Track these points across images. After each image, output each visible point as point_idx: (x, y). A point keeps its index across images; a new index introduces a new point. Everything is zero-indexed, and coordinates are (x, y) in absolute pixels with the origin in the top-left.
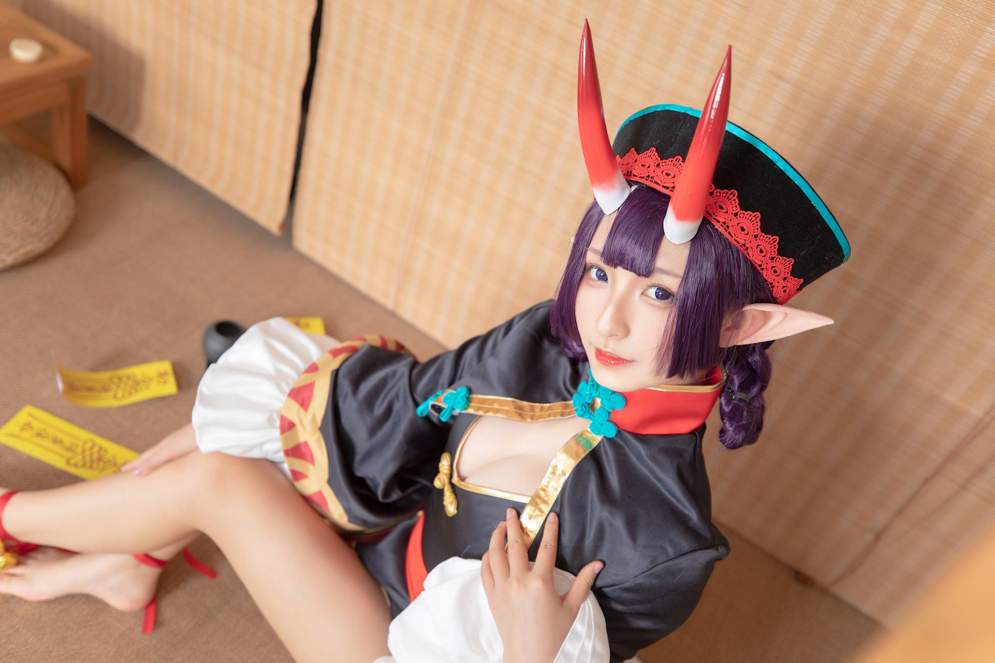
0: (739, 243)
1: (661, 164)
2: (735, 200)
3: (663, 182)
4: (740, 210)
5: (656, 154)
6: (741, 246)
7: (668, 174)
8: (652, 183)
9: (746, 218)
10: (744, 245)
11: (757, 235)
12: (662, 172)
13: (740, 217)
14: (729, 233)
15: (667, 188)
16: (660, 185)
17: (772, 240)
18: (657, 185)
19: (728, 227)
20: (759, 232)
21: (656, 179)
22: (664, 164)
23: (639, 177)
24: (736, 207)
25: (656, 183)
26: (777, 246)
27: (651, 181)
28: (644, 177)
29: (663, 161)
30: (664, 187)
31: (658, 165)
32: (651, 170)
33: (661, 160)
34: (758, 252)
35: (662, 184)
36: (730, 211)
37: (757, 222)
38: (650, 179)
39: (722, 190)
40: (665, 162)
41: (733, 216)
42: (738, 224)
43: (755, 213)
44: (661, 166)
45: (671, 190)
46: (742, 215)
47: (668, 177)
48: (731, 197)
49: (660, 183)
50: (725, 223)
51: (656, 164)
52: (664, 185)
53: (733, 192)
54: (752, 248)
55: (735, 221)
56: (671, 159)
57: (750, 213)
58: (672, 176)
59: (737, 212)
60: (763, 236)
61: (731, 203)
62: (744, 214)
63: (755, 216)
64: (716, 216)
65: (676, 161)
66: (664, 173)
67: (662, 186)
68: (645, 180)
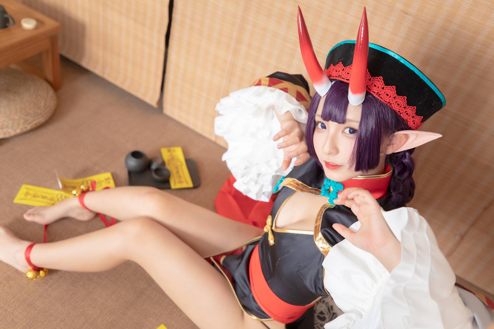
0: (386, 102)
2: (382, 81)
3: (346, 77)
4: (385, 86)
5: (342, 65)
6: (388, 103)
7: (348, 73)
8: (341, 79)
9: (388, 89)
10: (389, 102)
11: (395, 97)
13: (385, 89)
14: (381, 97)
17: (403, 98)
19: (380, 95)
20: (396, 95)
21: (343, 76)
23: (335, 77)
24: (383, 84)
25: (343, 78)
26: (406, 101)
28: (337, 77)
29: (346, 67)
30: (347, 80)
31: (343, 70)
32: (340, 72)
34: (397, 105)
35: (346, 79)
36: (380, 87)
37: (394, 91)
39: (375, 77)
41: (382, 89)
42: (385, 93)
43: (393, 86)
46: (386, 88)
47: (348, 75)
48: (379, 80)
50: (378, 93)
51: (342, 70)
52: (347, 79)
53: (380, 78)
54: (393, 103)
55: (383, 91)
56: (349, 66)
57: (390, 86)
59: (383, 87)
60: (398, 97)
61: (380, 83)
62: (387, 87)
63: (393, 88)
64: (373, 90)
66: (346, 73)
67: (345, 79)
68: (338, 78)
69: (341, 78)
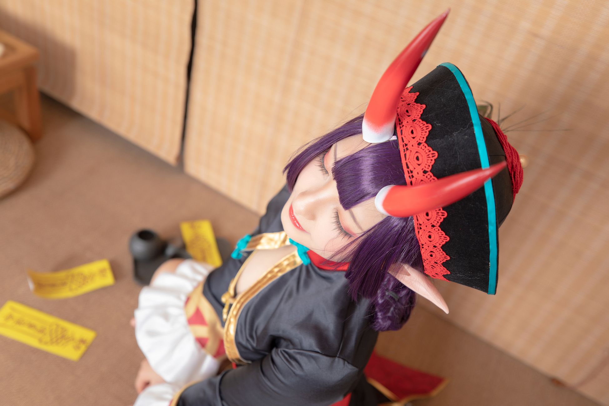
0: (417, 220)
1: (422, 145)
3: (409, 160)
7: (417, 159)
8: (403, 153)
12: (417, 152)
15: (408, 167)
18: (404, 157)
21: (408, 153)
22: (423, 148)
25: (405, 155)
27: (404, 150)
28: (403, 141)
29: (426, 145)
31: (419, 144)
32: (414, 142)
33: (425, 142)
35: (407, 161)
40: (425, 147)
44: (420, 147)
49: (407, 159)
52: (409, 164)
56: (431, 149)
58: (419, 163)
65: (432, 154)
66: (417, 154)
67: (406, 162)
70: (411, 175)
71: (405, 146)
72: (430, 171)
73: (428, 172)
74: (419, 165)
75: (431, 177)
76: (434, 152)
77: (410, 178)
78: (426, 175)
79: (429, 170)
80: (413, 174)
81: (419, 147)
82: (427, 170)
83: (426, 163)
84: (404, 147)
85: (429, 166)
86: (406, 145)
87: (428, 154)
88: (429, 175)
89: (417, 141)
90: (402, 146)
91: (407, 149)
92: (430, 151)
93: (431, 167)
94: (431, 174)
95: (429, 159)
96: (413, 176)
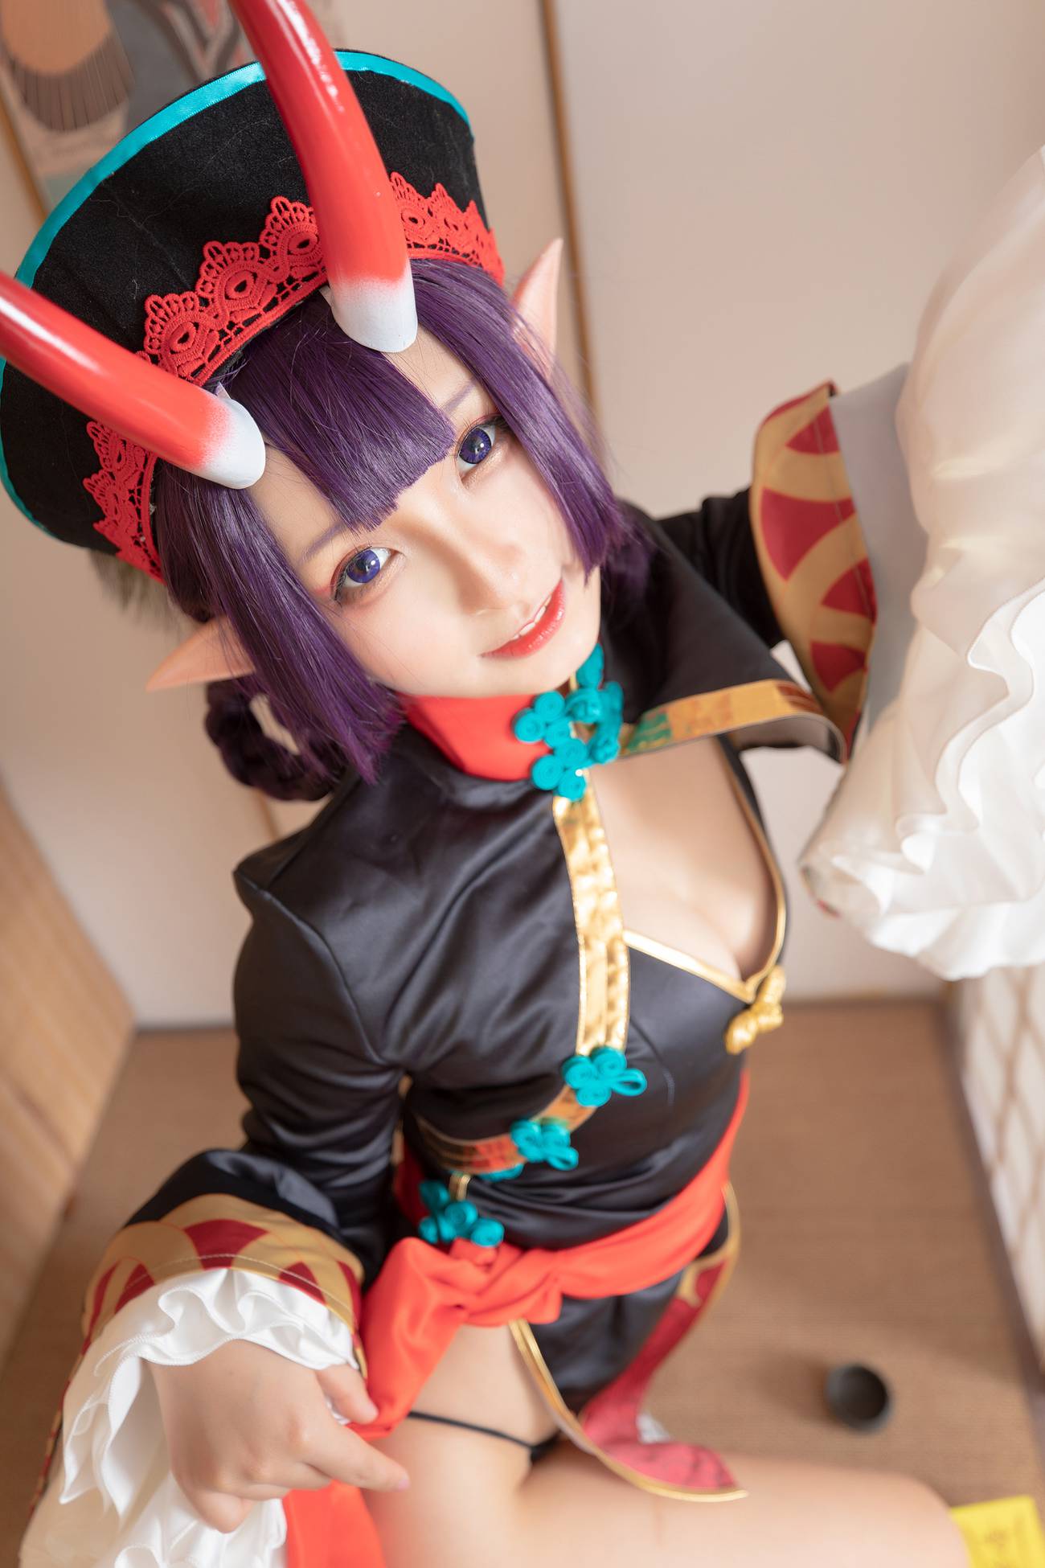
1: (204, 295)
3: (256, 305)
6: (440, 248)
7: (242, 287)
8: (245, 333)
12: (227, 297)
15: (274, 303)
16: (259, 315)
18: (254, 325)
21: (239, 320)
22: (209, 287)
27: (236, 334)
28: (218, 348)
29: (199, 285)
31: (205, 302)
32: (206, 319)
33: (193, 289)
35: (260, 310)
38: (231, 333)
40: (205, 283)
43: (394, 178)
44: (210, 297)
45: (284, 297)
47: (248, 290)
51: (198, 308)
52: (265, 304)
54: (448, 235)
56: (204, 267)
58: (250, 279)
60: (433, 203)
63: (397, 183)
65: (213, 257)
66: (233, 294)
67: (263, 313)
68: (229, 346)
69: (240, 330)
70: (289, 288)
71: (227, 334)
72: (257, 240)
73: (261, 247)
74: (255, 276)
75: (269, 234)
76: (206, 254)
77: (298, 285)
78: (272, 248)
79: (256, 246)
80: (284, 280)
81: (213, 300)
82: (257, 251)
83: (242, 262)
84: (230, 339)
85: (245, 250)
86: (223, 333)
87: (219, 268)
88: (267, 241)
89: (201, 311)
90: (232, 343)
91: (231, 325)
92: (210, 267)
93: (245, 245)
94: (263, 236)
95: (228, 258)
96: (290, 280)
